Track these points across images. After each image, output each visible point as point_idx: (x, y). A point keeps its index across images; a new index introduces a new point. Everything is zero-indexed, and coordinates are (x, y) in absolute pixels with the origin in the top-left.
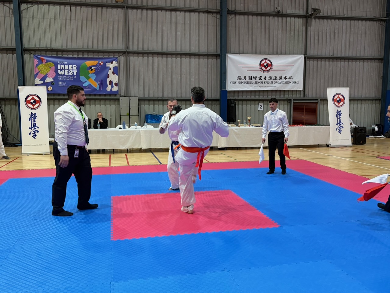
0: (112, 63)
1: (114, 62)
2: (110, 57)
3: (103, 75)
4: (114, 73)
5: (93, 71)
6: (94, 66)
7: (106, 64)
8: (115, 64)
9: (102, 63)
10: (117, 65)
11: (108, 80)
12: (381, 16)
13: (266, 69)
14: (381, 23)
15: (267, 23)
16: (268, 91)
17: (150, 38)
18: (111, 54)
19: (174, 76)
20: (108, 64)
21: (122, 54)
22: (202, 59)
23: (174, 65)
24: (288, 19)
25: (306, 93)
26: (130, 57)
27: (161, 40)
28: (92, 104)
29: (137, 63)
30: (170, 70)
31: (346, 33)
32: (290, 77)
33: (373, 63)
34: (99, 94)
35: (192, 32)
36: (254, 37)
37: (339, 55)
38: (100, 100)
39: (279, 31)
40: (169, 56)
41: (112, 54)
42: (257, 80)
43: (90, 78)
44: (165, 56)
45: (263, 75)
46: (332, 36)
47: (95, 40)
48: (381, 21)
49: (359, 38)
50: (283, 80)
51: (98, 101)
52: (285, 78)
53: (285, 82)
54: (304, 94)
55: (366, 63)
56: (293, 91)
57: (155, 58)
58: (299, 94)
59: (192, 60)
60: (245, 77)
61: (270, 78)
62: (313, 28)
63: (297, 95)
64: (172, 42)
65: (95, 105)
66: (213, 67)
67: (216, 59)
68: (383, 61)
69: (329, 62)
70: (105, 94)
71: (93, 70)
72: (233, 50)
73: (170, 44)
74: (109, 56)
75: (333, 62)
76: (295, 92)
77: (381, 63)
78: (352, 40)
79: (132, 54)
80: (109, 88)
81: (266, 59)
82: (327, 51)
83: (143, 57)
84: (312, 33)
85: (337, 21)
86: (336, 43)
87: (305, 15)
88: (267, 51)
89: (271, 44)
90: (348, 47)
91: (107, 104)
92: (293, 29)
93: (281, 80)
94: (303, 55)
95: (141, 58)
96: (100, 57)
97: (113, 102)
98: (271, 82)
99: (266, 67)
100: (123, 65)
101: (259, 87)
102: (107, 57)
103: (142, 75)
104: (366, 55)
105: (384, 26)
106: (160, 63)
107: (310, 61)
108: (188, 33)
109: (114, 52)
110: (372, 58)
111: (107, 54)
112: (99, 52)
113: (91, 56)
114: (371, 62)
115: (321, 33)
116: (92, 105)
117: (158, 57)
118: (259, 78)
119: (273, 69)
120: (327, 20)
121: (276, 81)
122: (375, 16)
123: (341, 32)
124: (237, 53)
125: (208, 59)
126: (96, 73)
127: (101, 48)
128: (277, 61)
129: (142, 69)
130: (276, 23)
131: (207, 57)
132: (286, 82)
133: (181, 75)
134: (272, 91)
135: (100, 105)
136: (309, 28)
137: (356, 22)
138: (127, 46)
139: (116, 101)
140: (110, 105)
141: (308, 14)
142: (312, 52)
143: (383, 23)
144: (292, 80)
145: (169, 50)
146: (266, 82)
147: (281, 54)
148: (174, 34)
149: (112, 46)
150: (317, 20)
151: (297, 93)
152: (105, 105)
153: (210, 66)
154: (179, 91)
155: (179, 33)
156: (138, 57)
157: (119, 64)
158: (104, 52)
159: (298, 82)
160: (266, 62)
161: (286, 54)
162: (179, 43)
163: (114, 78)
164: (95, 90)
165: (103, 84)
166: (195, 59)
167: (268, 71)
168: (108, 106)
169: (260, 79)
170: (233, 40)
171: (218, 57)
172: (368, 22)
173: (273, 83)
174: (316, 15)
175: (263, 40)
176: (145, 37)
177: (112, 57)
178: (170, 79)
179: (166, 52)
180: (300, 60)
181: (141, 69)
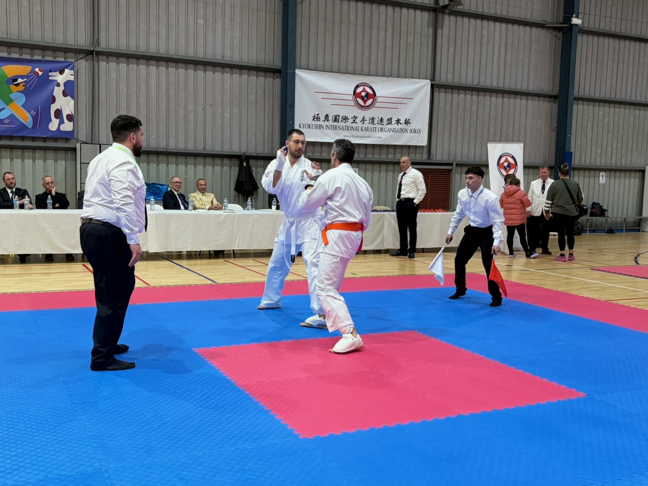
0: (62, 72)
1: (67, 71)
2: (58, 59)
3: (43, 96)
4: (65, 94)
5: (21, 88)
6: (22, 77)
7: (50, 74)
8: (68, 75)
9: (40, 70)
10: (72, 78)
11: (53, 108)
12: (555, 21)
13: (365, 103)
14: (554, 33)
15: (368, 14)
16: (366, 146)
17: (143, 26)
18: (59, 54)
19: (191, 107)
20: (53, 74)
21: (84, 55)
22: (246, 76)
23: (191, 84)
24: (404, 11)
25: (433, 152)
26: (100, 62)
27: (165, 32)
28: (16, 158)
29: (114, 75)
30: (182, 94)
31: (500, 46)
32: (406, 120)
33: (542, 102)
34: (33, 137)
35: (227, 21)
36: (344, 41)
37: (488, 84)
38: (34, 149)
39: (387, 33)
40: (180, 65)
41: (62, 54)
42: (347, 124)
43: (12, 101)
44: (173, 64)
45: (360, 114)
46: (478, 50)
47: (25, 22)
48: (555, 29)
49: (521, 57)
50: (394, 126)
51: (30, 150)
52: (398, 121)
53: (396, 130)
54: (429, 153)
55: (531, 101)
56: (409, 147)
57: (153, 68)
58: (420, 153)
59: (227, 76)
60: (327, 116)
61: (371, 121)
62: (445, 30)
63: (417, 155)
64: (187, 38)
65: (23, 160)
66: (266, 92)
67: (273, 78)
68: (558, 100)
69: (472, 95)
70: (45, 136)
71: (21, 85)
72: (304, 62)
73: (182, 42)
74: (55, 57)
75: (478, 96)
76: (414, 150)
77: (553, 103)
78: (509, 58)
79: (104, 58)
80: (54, 125)
81: (364, 84)
82: (468, 75)
83: (128, 64)
84: (445, 41)
85: (485, 22)
86: (483, 63)
87: (434, 6)
88: (366, 69)
89: (373, 57)
90: (502, 70)
91: (49, 159)
92: (413, 30)
93: (390, 126)
94: (429, 81)
95: (123, 66)
96: (36, 57)
97: (61, 154)
98: (372, 129)
99: (366, 99)
100: (84, 79)
101: (352, 136)
102: (51, 59)
103: (125, 102)
104: (532, 88)
105: (559, 39)
106: (163, 78)
107: (439, 93)
108: (220, 22)
109: (66, 50)
110: (541, 93)
111: (50, 53)
112: (33, 47)
113: (17, 56)
114: (538, 101)
115: (459, 41)
116: (14, 160)
117: (158, 67)
118: (352, 120)
119: (377, 105)
120: (469, 19)
121: (381, 126)
122: (545, 19)
123: (492, 43)
124: (313, 69)
125: (257, 77)
126: (27, 92)
127: (37, 39)
128: (385, 89)
129: (126, 88)
130: (383, 18)
131: (255, 72)
132: (399, 130)
133: (205, 105)
134: (374, 146)
135: (34, 160)
136: (439, 31)
137: (516, 27)
138: (96, 40)
139: (69, 152)
140: (56, 161)
141: (439, 5)
142: (444, 77)
143: (558, 33)
144: (409, 127)
145: (182, 53)
146: (363, 129)
147: (391, 76)
148: (191, 22)
149: (62, 37)
150: (453, 18)
151: (417, 150)
152: (45, 161)
153: (260, 91)
154: (200, 138)
155: (201, 22)
156: (118, 63)
157: (76, 75)
158: (44, 48)
159: (419, 131)
160: (364, 90)
161: (398, 77)
162: (201, 41)
163: (66, 105)
164: (24, 127)
165: (41, 117)
166: (232, 74)
167: (368, 106)
168: (50, 162)
169: (354, 122)
170: (304, 42)
171: (277, 75)
172: (534, 29)
173: (377, 130)
174: (453, 9)
175: (359, 48)
176: (133, 24)
177: (62, 59)
178: (181, 112)
179: (175, 57)
180: (423, 91)
181: (123, 88)
